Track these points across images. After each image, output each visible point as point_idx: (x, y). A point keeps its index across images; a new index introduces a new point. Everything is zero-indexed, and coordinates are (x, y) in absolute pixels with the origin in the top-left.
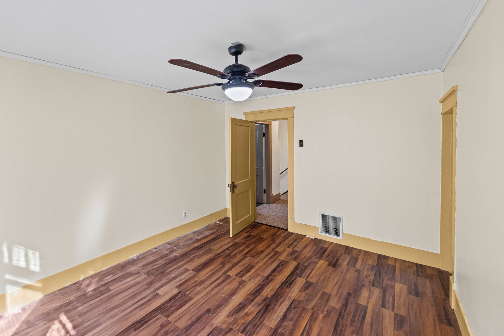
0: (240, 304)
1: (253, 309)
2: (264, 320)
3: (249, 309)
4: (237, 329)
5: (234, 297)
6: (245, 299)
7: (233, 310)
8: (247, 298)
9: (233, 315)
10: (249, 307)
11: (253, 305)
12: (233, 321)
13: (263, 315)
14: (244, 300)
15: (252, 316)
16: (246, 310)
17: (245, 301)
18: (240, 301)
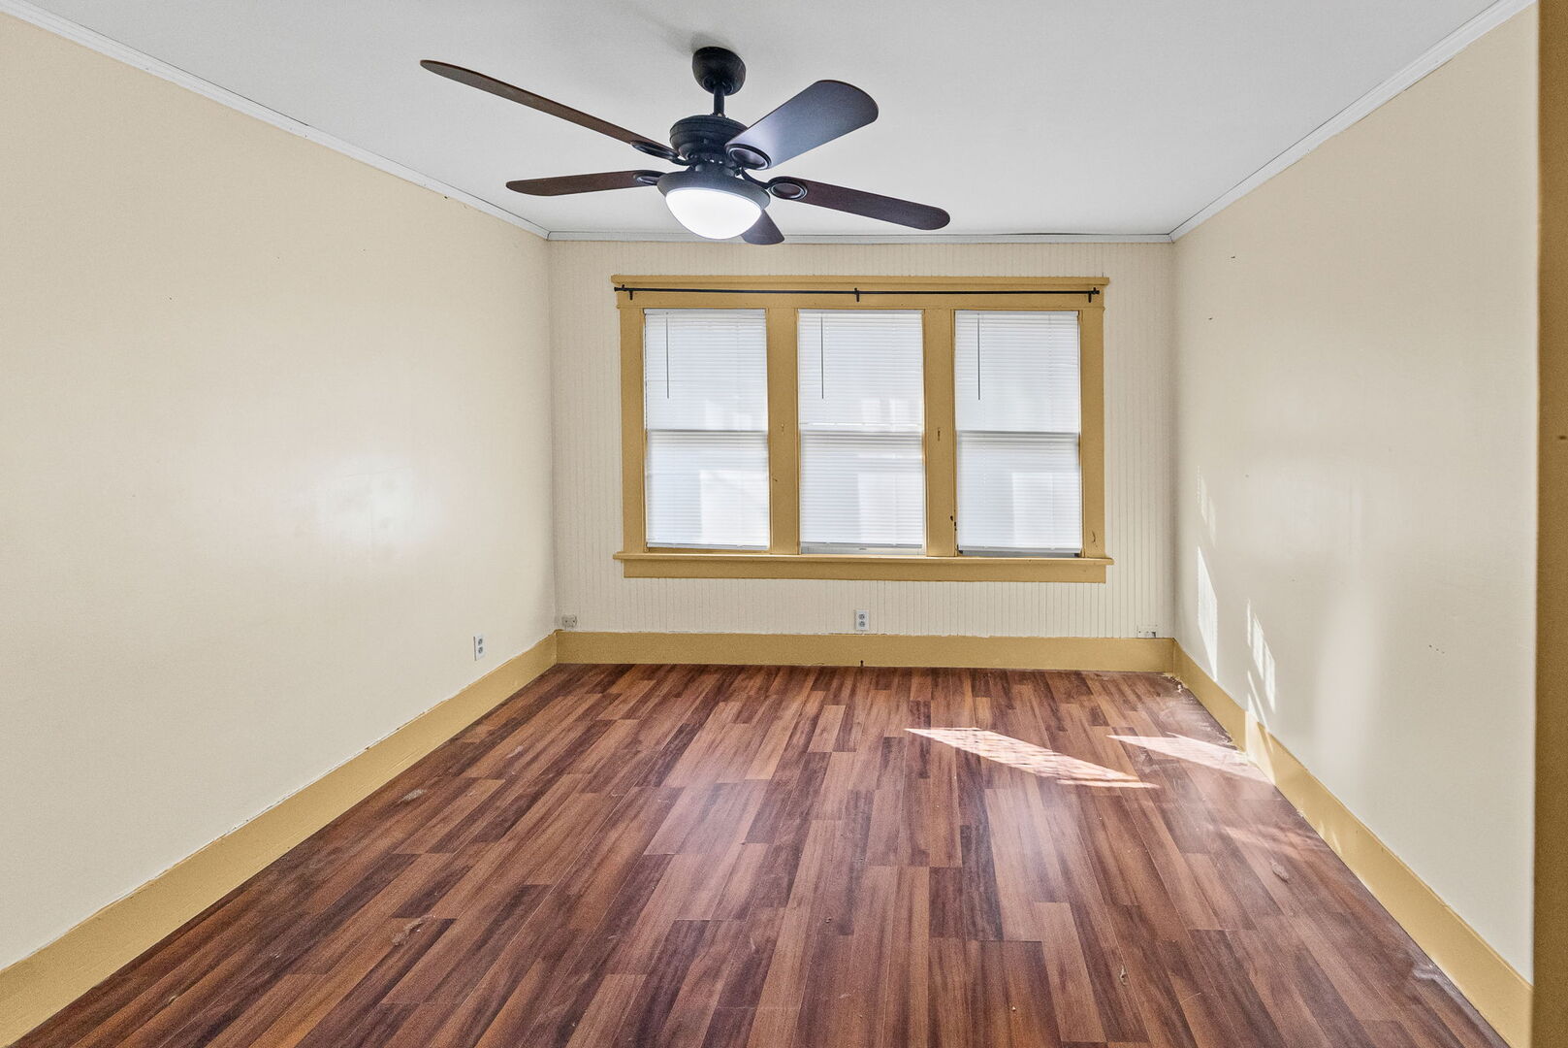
0: (756, 996)
1: (699, 1000)
2: (647, 983)
3: (711, 994)
4: (724, 925)
5: (793, 1010)
6: (746, 1022)
7: (768, 966)
8: (739, 1032)
9: (757, 951)
10: (714, 1003)
11: (703, 1012)
12: (747, 937)
13: (653, 999)
14: (749, 1016)
15: (689, 979)
16: (719, 986)
17: (743, 1017)
18: (763, 1008)
